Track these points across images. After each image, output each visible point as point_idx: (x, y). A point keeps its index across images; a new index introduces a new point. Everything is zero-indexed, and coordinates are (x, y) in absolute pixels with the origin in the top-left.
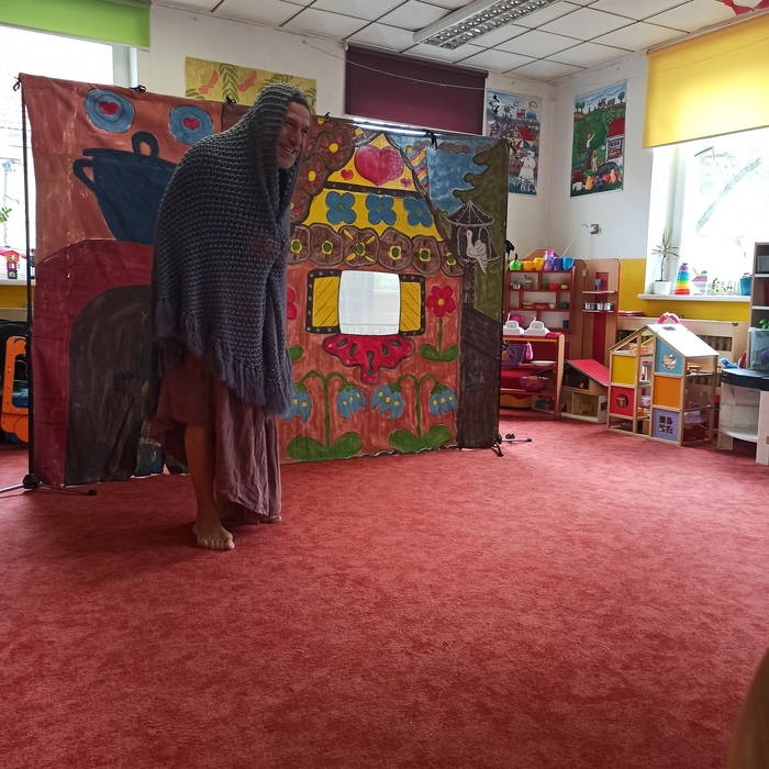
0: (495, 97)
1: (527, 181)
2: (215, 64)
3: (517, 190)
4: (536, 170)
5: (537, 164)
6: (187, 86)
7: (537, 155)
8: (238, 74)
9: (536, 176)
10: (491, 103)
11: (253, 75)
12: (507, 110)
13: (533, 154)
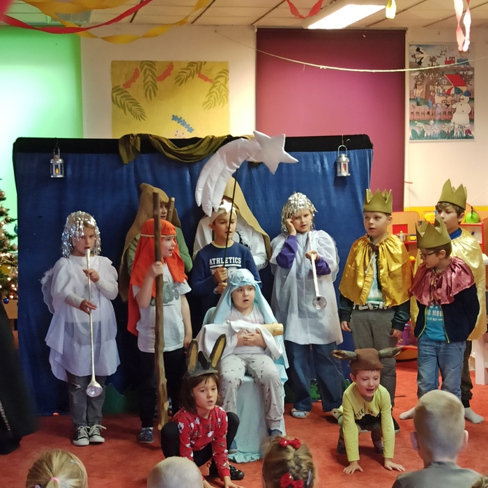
0: (418, 50)
1: (462, 127)
2: (136, 62)
3: (449, 136)
4: (471, 114)
5: (473, 108)
6: (113, 84)
7: (472, 99)
8: (157, 67)
9: (472, 120)
10: (414, 56)
11: (171, 66)
12: (433, 60)
13: (467, 99)
